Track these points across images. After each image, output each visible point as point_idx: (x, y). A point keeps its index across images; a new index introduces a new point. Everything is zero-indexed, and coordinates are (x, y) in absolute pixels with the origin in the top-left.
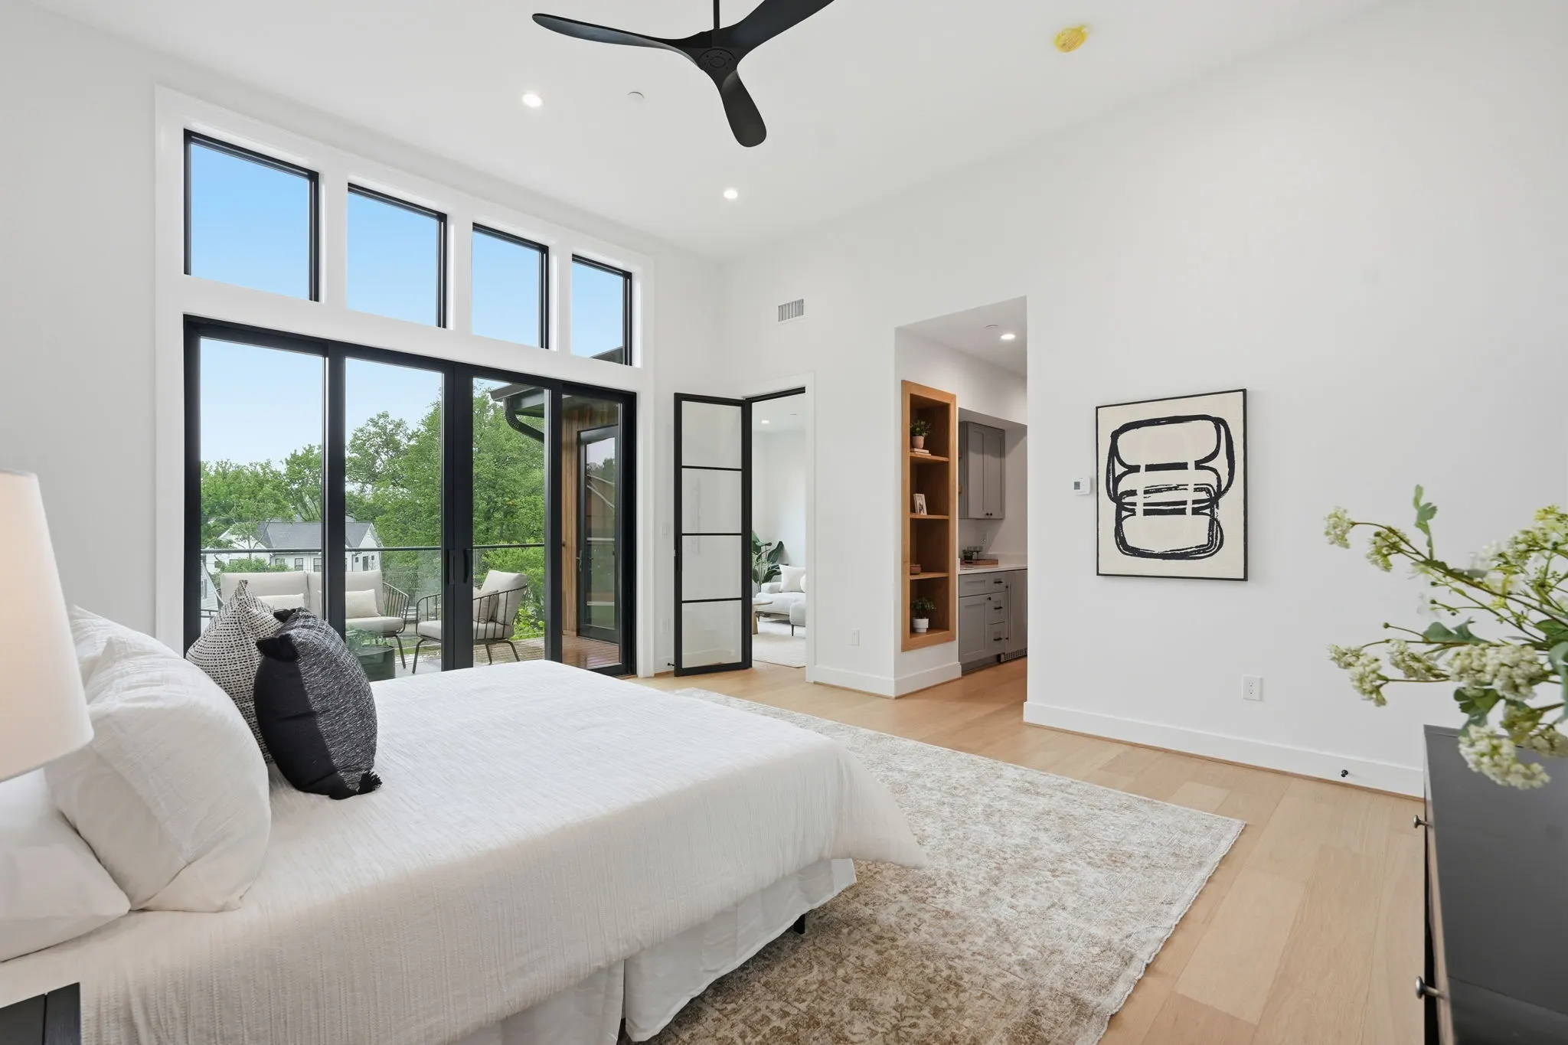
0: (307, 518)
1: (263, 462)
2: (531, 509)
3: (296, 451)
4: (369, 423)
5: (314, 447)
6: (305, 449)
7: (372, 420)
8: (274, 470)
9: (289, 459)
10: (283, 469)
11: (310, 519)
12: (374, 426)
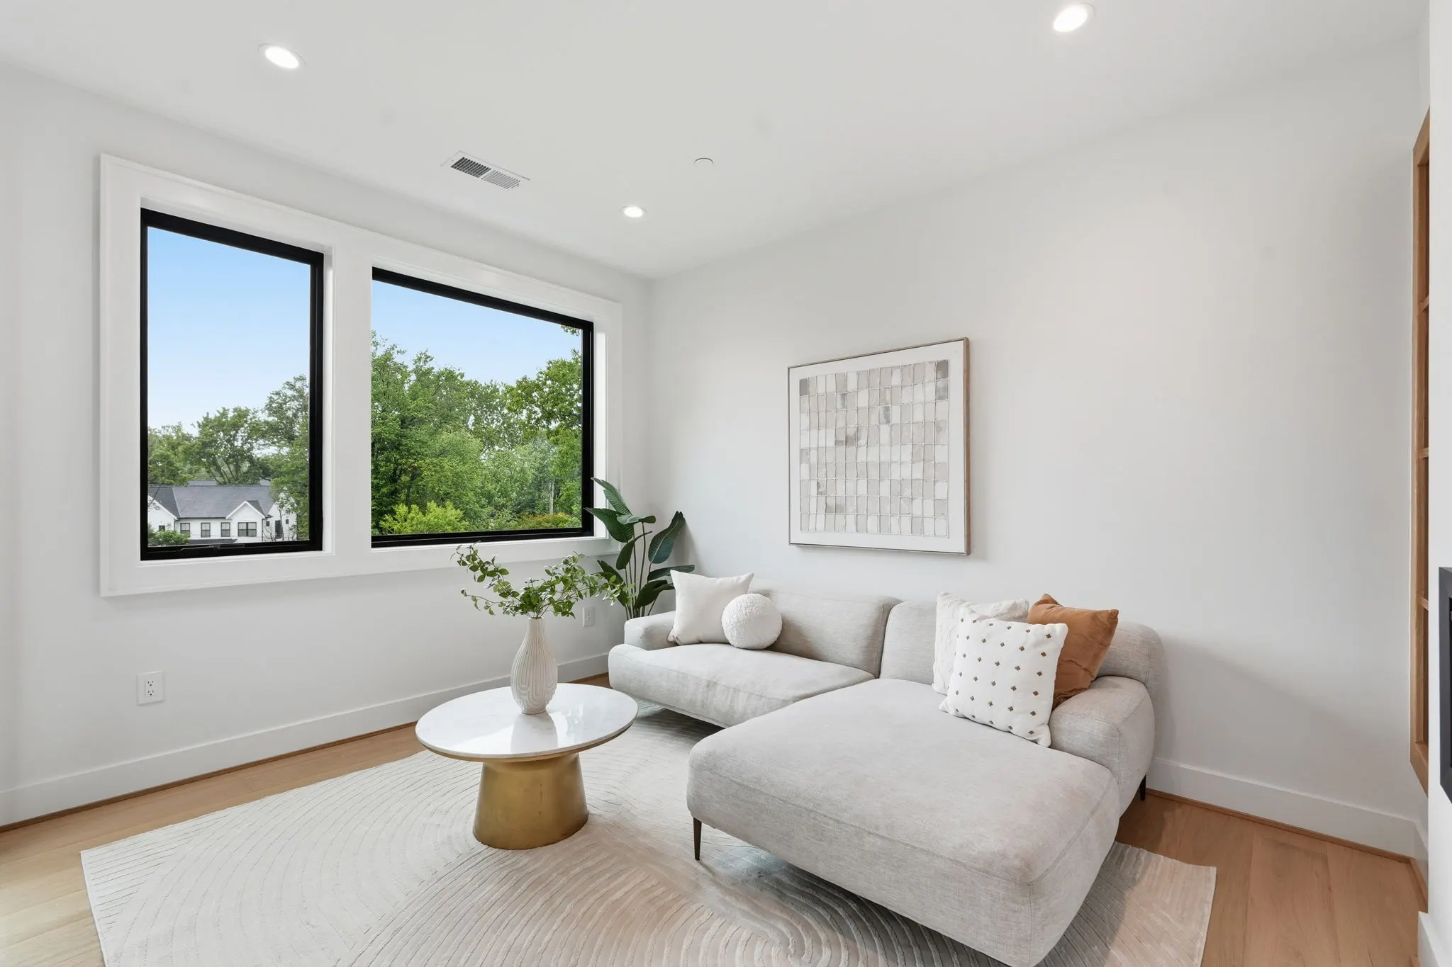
0: (221, 480)
1: (175, 424)
2: (436, 471)
3: (208, 414)
4: (286, 386)
5: (228, 410)
6: (218, 412)
7: (288, 383)
8: (185, 433)
9: (200, 422)
10: (195, 432)
11: (225, 483)
12: (291, 389)
